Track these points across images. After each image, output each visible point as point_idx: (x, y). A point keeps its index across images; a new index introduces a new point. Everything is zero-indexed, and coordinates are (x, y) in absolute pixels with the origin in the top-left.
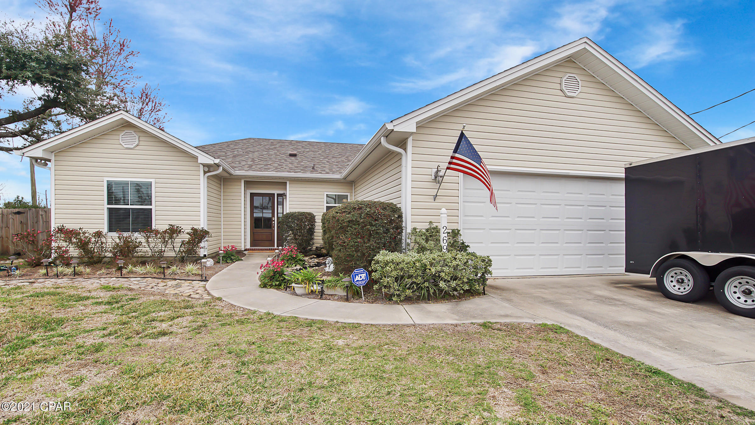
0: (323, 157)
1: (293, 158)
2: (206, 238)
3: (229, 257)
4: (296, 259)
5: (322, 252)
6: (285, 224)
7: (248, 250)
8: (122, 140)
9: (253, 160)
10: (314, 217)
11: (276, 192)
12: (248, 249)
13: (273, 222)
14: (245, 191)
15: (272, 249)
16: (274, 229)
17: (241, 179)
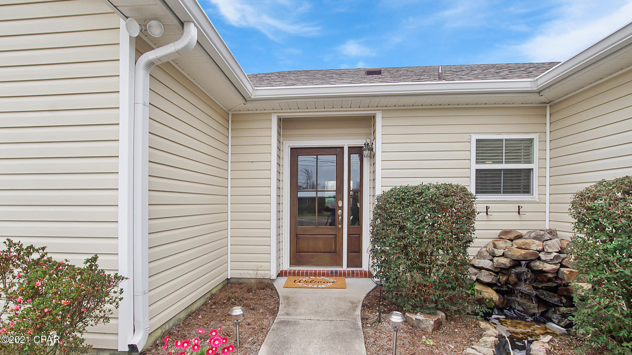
7: (286, 276)
11: (346, 143)
12: (286, 272)
13: (340, 211)
14: (279, 143)
15: (336, 274)
16: (340, 226)
17: (271, 113)
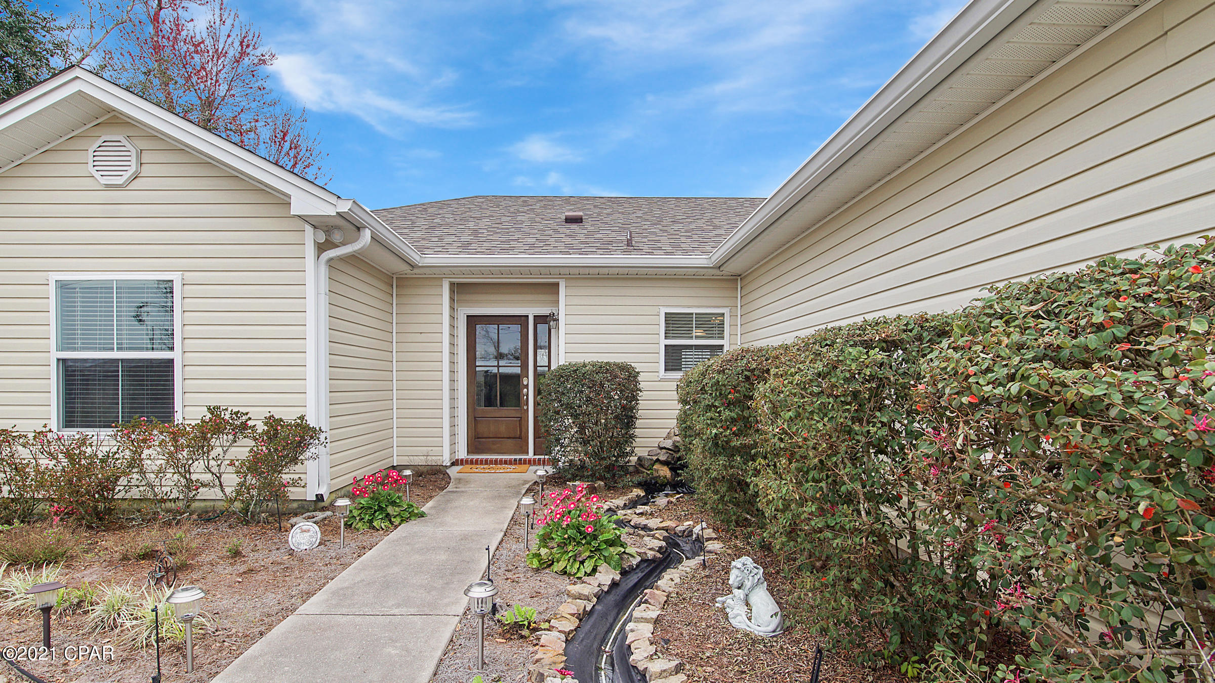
0: (649, 223)
1: (574, 226)
2: (313, 450)
3: (381, 509)
4: (595, 538)
5: (655, 474)
6: (554, 396)
7: (462, 464)
8: (95, 163)
9: (475, 233)
10: (635, 377)
11: (531, 311)
12: (462, 460)
13: (525, 390)
14: (452, 311)
15: (521, 462)
16: (525, 408)
17: (442, 278)
